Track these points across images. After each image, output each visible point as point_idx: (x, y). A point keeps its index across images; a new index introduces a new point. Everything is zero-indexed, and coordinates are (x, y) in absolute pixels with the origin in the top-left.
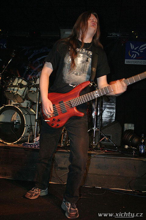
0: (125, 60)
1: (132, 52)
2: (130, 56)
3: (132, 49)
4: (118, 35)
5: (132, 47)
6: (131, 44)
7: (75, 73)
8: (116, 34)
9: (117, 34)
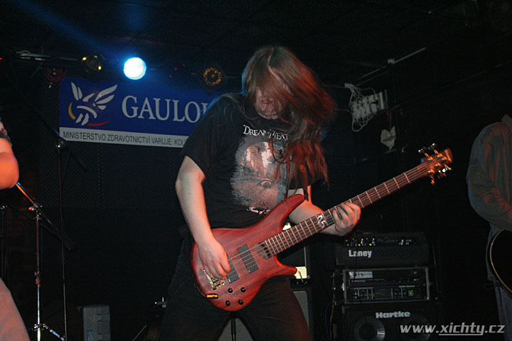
0: (61, 128)
1: (78, 107)
2: (74, 118)
3: (78, 99)
4: (37, 59)
5: (77, 93)
6: (73, 84)
7: (263, 183)
8: (31, 55)
9: (35, 55)
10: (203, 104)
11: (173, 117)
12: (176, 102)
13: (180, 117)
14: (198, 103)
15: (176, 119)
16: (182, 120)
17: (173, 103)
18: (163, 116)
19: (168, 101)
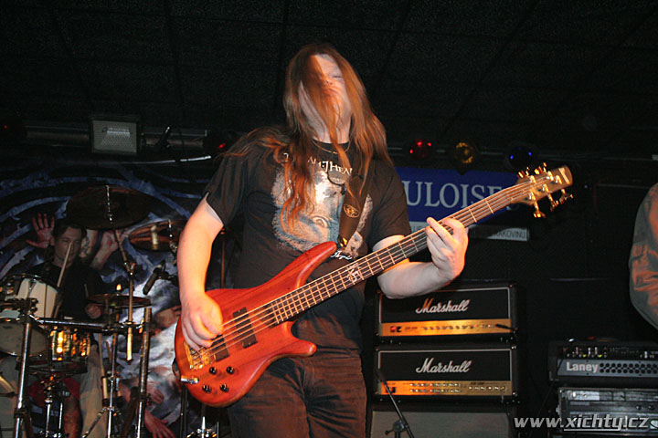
10: (462, 185)
11: (425, 202)
12: (429, 185)
13: (433, 202)
14: (456, 184)
15: (429, 203)
16: (437, 205)
17: (426, 185)
18: (413, 200)
19: (419, 184)
